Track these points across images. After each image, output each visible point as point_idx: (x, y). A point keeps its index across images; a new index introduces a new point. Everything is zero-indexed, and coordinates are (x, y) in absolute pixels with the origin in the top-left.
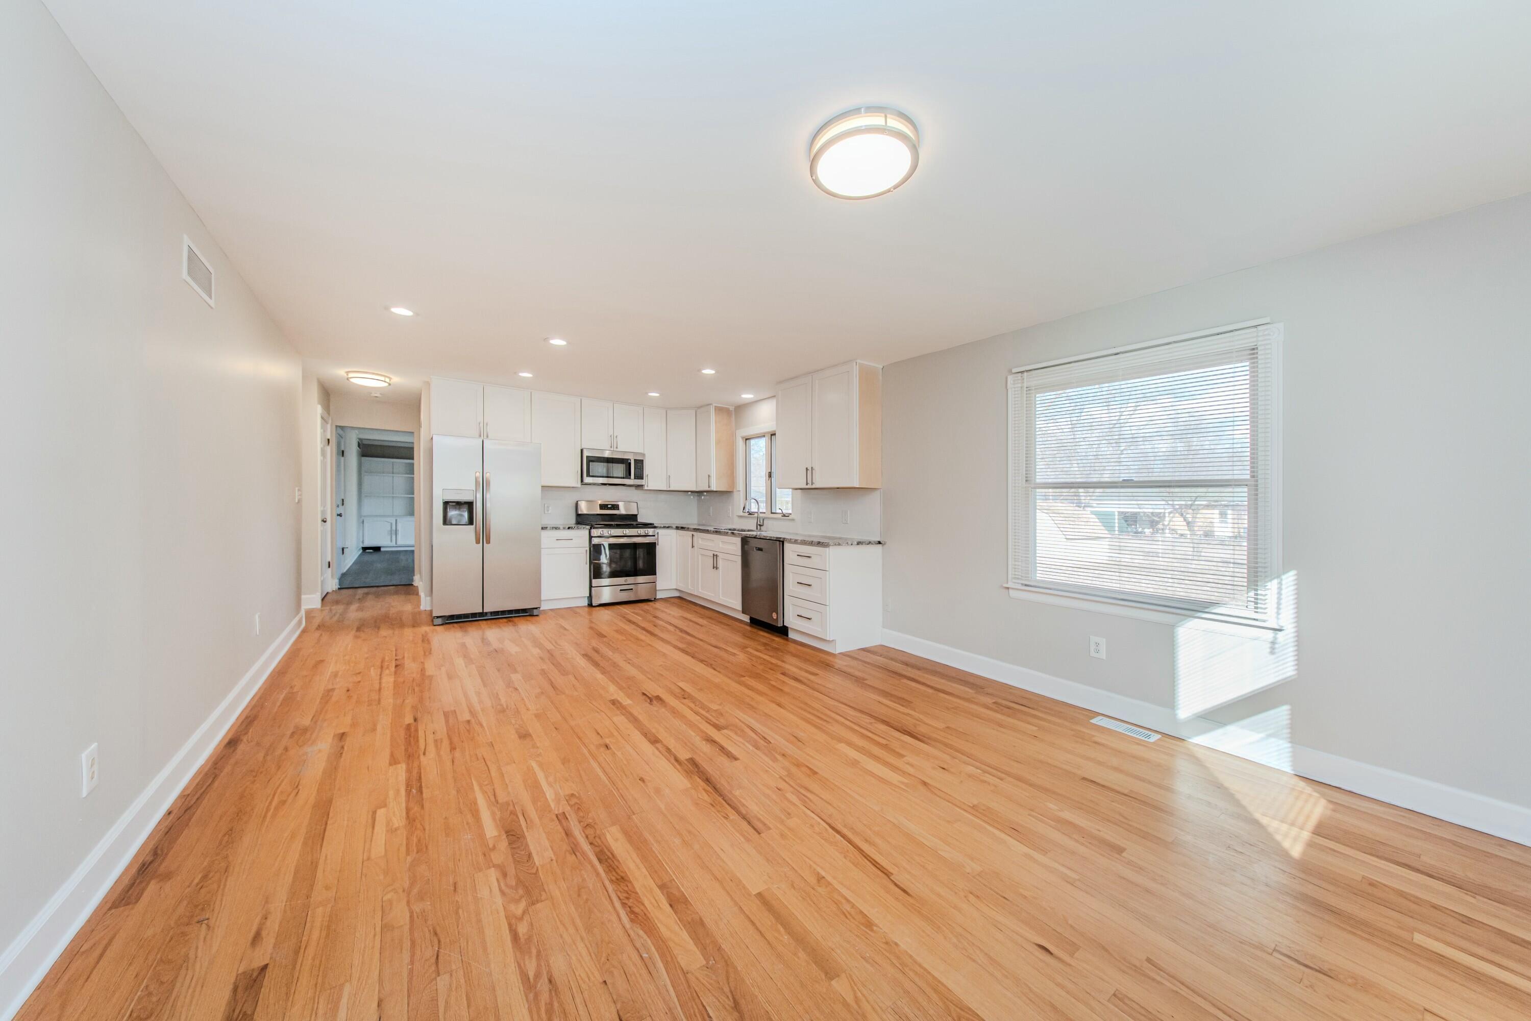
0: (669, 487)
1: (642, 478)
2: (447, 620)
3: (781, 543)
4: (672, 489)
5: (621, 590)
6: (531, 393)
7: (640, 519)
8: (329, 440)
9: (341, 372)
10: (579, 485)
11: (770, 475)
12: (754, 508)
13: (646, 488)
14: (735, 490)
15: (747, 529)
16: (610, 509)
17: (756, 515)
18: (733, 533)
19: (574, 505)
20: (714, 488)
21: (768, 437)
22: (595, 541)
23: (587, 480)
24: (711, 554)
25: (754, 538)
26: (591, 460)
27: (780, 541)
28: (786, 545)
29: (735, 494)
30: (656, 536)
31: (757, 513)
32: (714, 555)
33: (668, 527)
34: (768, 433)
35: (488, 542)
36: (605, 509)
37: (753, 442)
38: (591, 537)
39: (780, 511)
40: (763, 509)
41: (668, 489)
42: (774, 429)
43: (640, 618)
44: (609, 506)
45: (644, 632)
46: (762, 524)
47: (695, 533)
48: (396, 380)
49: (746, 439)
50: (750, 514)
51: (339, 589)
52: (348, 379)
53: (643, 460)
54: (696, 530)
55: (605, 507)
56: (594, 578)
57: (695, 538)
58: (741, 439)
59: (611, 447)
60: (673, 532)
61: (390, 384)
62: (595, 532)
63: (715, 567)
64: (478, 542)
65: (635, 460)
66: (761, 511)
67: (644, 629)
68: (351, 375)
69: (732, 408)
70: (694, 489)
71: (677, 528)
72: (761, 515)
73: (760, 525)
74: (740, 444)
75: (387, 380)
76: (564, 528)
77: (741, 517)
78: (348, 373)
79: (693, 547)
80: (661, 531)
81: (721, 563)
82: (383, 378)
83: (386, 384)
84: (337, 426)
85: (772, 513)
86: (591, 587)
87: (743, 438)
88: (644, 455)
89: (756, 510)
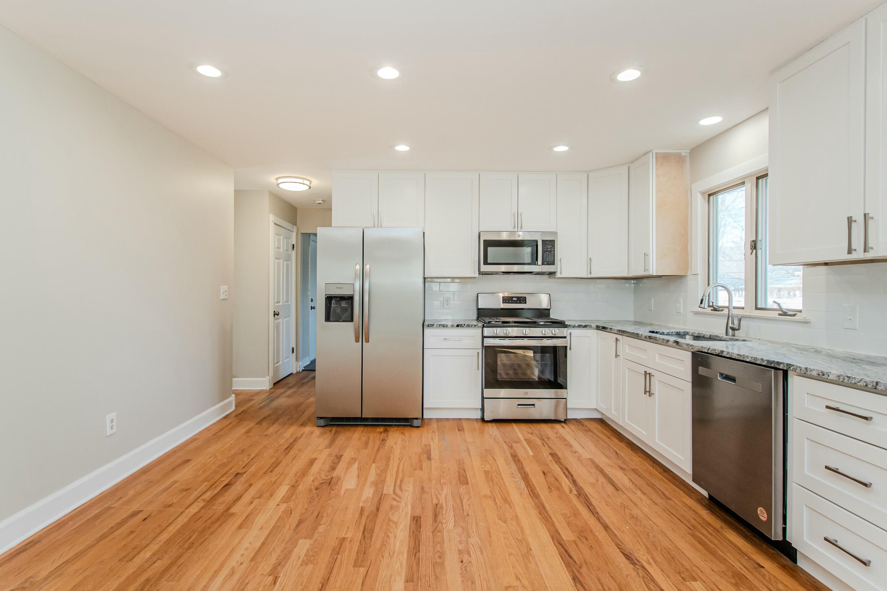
0: (590, 273)
1: (553, 263)
2: (331, 421)
3: (781, 373)
4: (593, 275)
5: (519, 405)
6: (425, 174)
7: (554, 315)
8: (293, 245)
9: (272, 179)
10: (477, 275)
11: (754, 246)
12: (722, 300)
13: (558, 275)
14: (689, 273)
15: (707, 334)
16: (515, 302)
17: (726, 311)
18: (677, 342)
19: (475, 298)
20: (653, 272)
21: (750, 185)
22: (489, 342)
23: (485, 268)
24: (642, 370)
25: (718, 355)
26: (488, 244)
27: (776, 369)
28: (794, 381)
29: (690, 278)
30: (568, 338)
31: (728, 307)
32: (645, 372)
33: (585, 326)
34: (749, 176)
35: (367, 341)
36: (509, 303)
37: (720, 197)
38: (483, 337)
39: (775, 306)
40: (739, 300)
41: (589, 276)
42: (763, 166)
43: (531, 453)
44: (514, 299)
45: (523, 485)
46: (736, 326)
47: (620, 337)
48: (315, 182)
49: (709, 195)
50: (715, 310)
51: (303, 370)
52: (278, 184)
53: (554, 240)
54: (622, 332)
55: (509, 300)
56: (485, 388)
57: (620, 344)
58: (699, 196)
59: (515, 227)
60: (592, 333)
61: (310, 188)
62: (488, 331)
63: (648, 392)
64: (357, 341)
65: (542, 240)
66: (735, 304)
67: (525, 477)
68: (280, 181)
69: (685, 152)
70: (625, 274)
71: (598, 328)
72: (735, 312)
73: (733, 329)
74: (700, 202)
75: (308, 183)
76: (452, 326)
77: (697, 313)
78: (277, 179)
79: (617, 356)
80: (575, 332)
81: (656, 387)
82: (301, 181)
83: (308, 187)
84: (301, 233)
85: (757, 308)
86: (483, 398)
87: (703, 193)
88: (555, 233)
89: (727, 304)
